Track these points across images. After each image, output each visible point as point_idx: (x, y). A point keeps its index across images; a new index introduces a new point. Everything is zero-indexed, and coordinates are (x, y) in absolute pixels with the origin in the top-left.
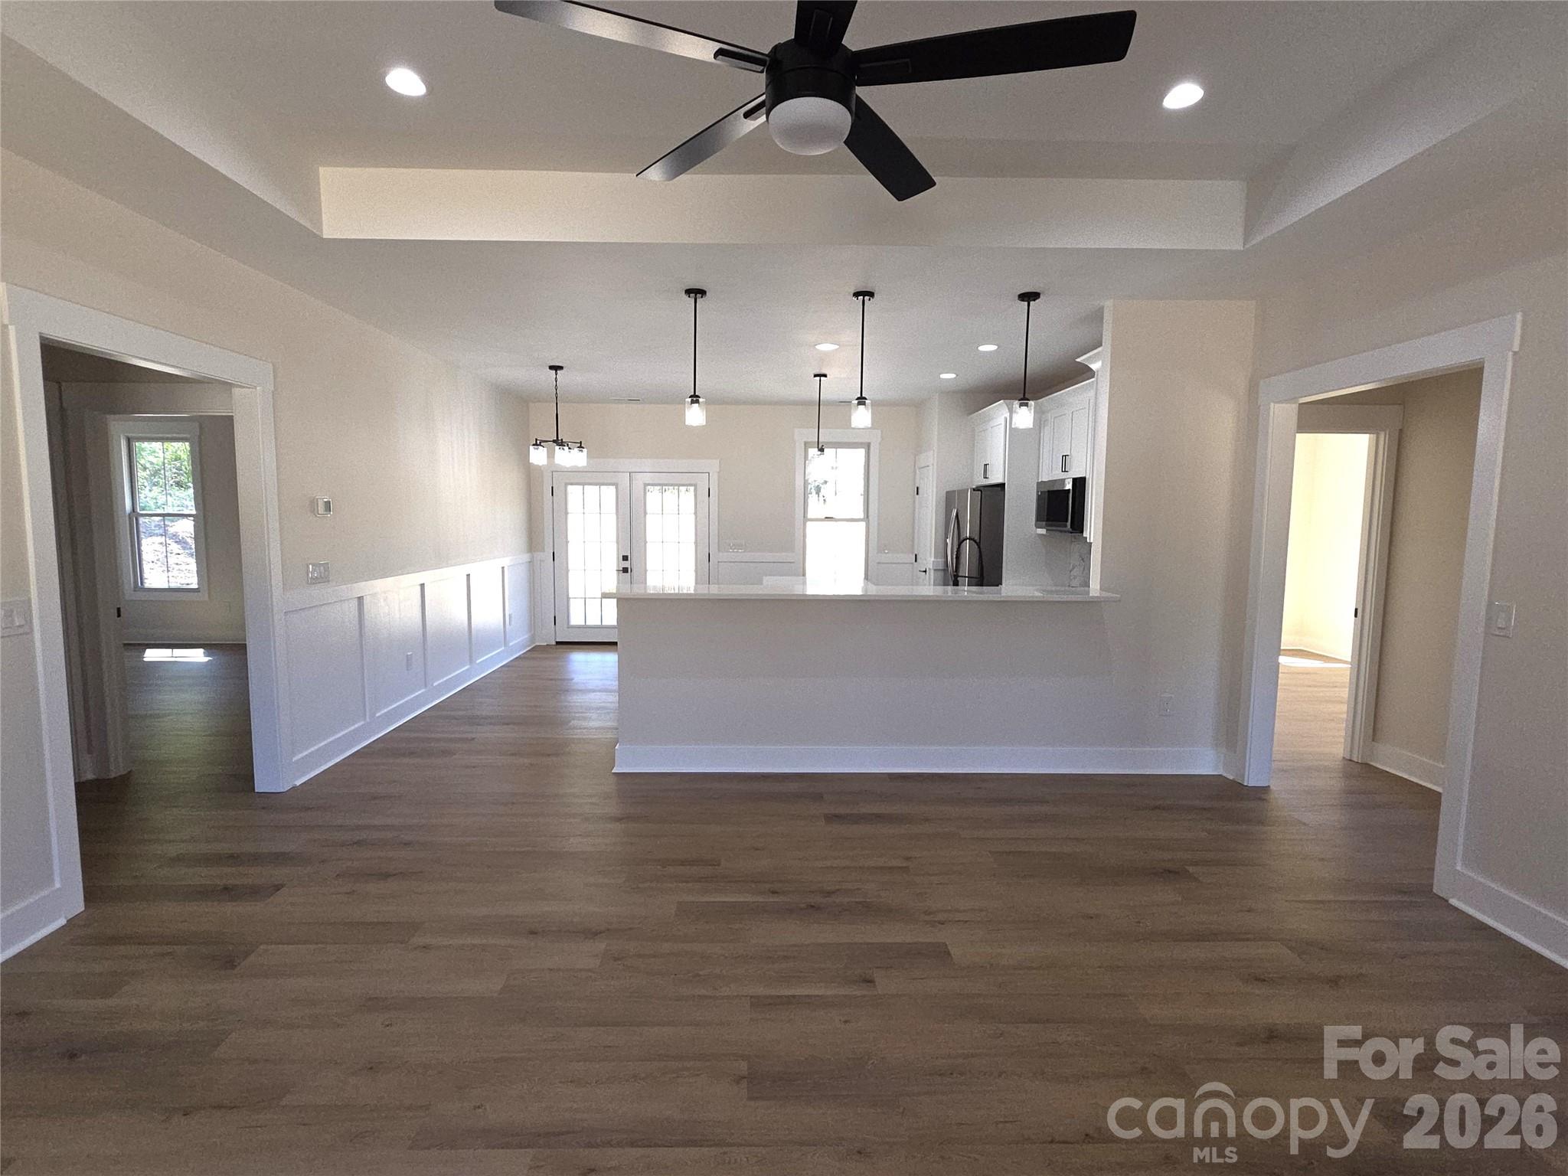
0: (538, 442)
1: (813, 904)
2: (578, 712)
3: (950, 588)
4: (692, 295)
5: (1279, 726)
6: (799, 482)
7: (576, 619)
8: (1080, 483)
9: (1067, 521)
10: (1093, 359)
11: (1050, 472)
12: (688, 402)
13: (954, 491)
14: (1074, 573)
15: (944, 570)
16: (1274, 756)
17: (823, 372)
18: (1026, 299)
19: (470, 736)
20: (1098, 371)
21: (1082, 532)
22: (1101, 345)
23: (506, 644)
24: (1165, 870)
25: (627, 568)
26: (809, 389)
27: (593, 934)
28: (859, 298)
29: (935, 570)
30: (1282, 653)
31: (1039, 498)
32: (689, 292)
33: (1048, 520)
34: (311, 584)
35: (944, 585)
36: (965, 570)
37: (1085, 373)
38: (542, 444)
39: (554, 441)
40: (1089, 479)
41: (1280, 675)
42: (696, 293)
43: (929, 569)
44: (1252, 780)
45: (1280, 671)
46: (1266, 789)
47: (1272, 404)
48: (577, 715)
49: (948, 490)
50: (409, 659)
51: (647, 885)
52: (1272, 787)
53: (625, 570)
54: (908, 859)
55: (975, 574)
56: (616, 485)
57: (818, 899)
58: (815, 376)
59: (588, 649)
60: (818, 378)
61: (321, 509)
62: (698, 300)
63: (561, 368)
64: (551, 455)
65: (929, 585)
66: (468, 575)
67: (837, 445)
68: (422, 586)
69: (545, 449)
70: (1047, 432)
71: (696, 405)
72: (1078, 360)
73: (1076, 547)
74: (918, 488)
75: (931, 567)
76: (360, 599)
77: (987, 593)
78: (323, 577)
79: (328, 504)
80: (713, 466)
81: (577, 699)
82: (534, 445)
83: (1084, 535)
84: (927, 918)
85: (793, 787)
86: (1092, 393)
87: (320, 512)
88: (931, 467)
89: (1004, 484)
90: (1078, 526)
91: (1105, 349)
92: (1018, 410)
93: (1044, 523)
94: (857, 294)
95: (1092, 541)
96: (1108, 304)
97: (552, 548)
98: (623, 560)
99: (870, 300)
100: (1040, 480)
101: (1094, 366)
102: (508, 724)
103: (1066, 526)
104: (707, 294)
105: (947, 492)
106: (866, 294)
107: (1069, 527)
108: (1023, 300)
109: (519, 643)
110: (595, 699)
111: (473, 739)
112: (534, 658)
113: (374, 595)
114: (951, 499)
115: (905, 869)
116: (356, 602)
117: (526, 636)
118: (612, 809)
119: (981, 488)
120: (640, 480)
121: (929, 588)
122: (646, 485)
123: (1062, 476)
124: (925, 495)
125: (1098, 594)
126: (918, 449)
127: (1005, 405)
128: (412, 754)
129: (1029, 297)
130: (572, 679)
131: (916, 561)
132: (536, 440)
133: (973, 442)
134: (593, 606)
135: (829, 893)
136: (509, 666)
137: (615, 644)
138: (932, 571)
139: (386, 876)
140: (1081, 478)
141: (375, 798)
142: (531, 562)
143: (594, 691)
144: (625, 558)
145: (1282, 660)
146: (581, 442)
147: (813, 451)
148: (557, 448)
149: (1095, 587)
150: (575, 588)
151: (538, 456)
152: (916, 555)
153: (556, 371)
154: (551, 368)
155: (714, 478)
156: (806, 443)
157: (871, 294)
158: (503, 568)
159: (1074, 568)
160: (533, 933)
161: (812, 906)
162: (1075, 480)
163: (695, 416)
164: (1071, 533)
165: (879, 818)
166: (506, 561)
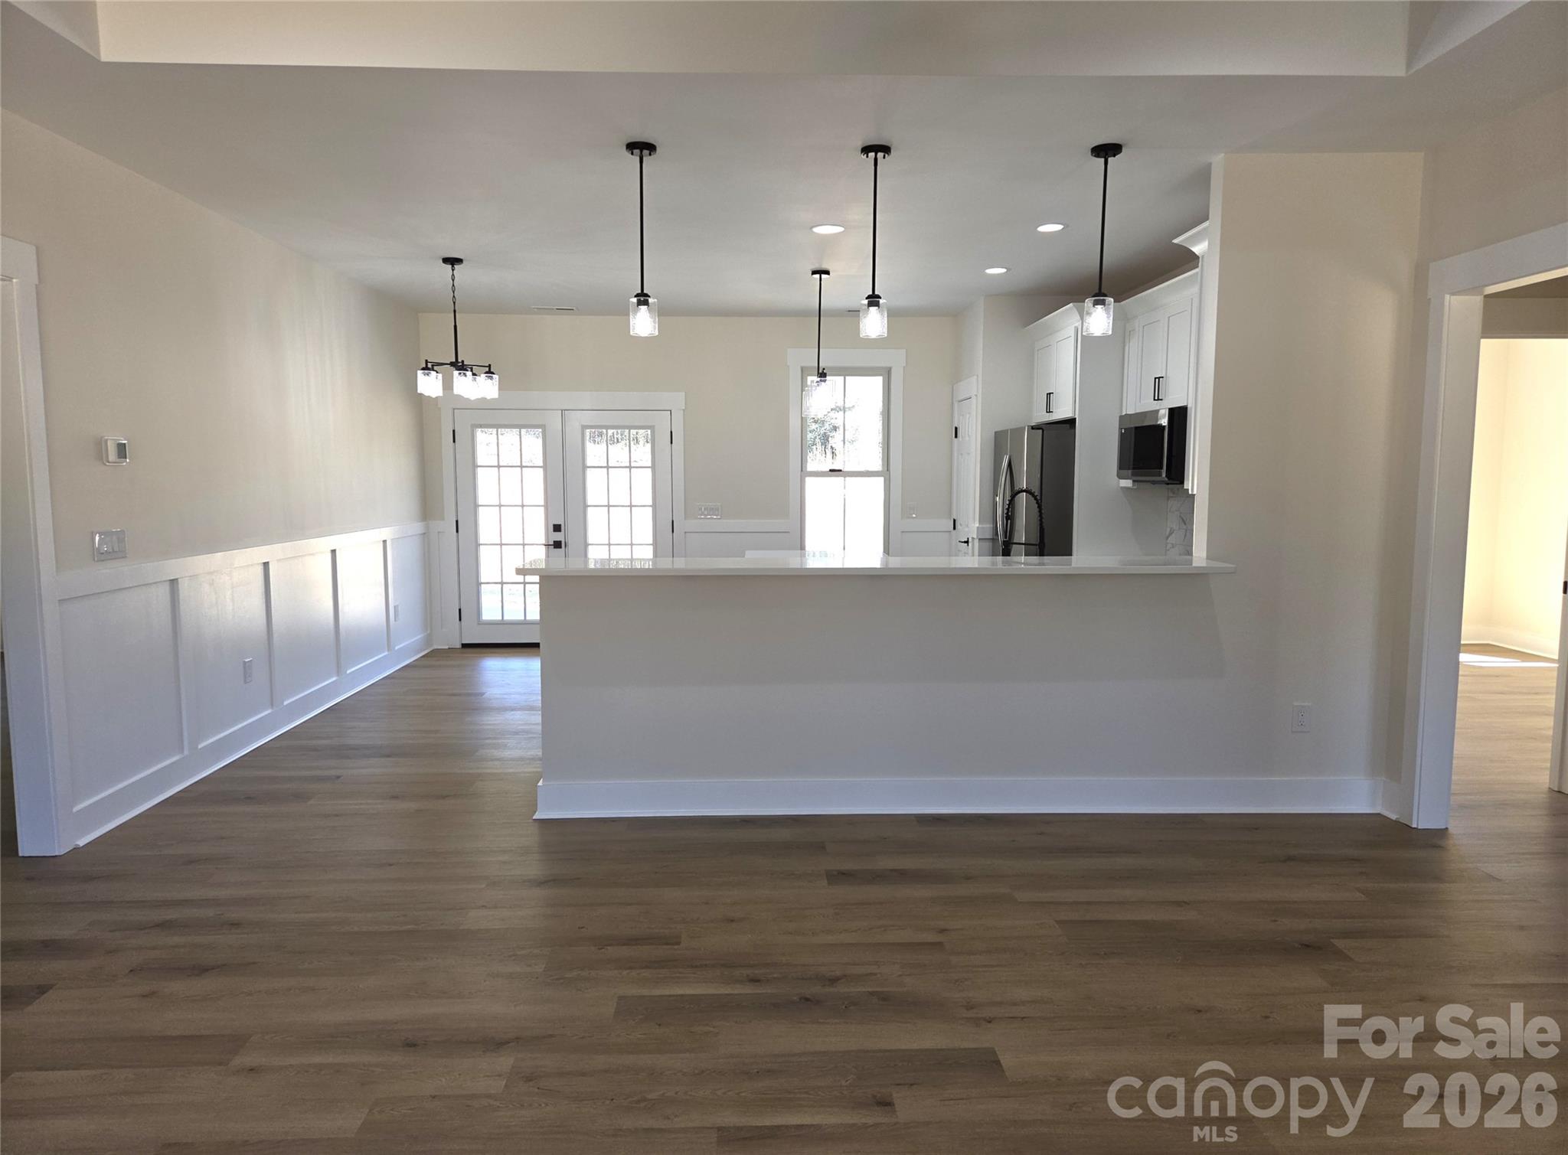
0: (430, 365)
1: (808, 996)
2: (490, 738)
3: (1000, 558)
4: (637, 151)
5: (1461, 746)
6: (794, 423)
7: (490, 611)
8: (1179, 415)
9: (1162, 468)
10: (1197, 239)
11: (1138, 402)
12: (633, 303)
13: (1007, 430)
14: (1171, 540)
15: (993, 539)
16: (1453, 787)
17: (825, 267)
18: (1102, 154)
19: (333, 773)
20: (1203, 256)
21: (1182, 482)
22: (1208, 219)
23: (389, 647)
24: (1302, 945)
25: (560, 542)
26: (804, 294)
27: (494, 1044)
28: (870, 154)
29: (980, 539)
30: (1462, 648)
31: (1123, 438)
32: (632, 146)
33: (1134, 468)
34: (98, 561)
35: (993, 556)
36: (1021, 536)
37: (1186, 260)
38: (435, 368)
39: (452, 364)
40: (1191, 408)
41: (1460, 678)
42: (641, 148)
43: (973, 538)
44: (1422, 820)
45: (1460, 673)
46: (1443, 833)
47: (1447, 297)
48: (487, 741)
49: (996, 430)
50: (247, 668)
51: (575, 973)
52: (1451, 830)
53: (557, 545)
54: (942, 931)
55: (1035, 540)
56: (543, 427)
57: (816, 990)
58: (814, 273)
59: (508, 653)
60: (817, 276)
61: (112, 454)
62: (644, 159)
63: (459, 261)
64: (448, 385)
65: (973, 555)
66: (334, 552)
67: (845, 372)
68: (266, 565)
69: (440, 376)
70: (1133, 348)
71: (643, 308)
72: (1175, 241)
73: (1174, 504)
74: (956, 428)
75: (975, 537)
76: (173, 582)
77: (1051, 565)
78: (115, 550)
79: (122, 450)
80: (676, 400)
81: (491, 720)
82: (423, 369)
83: (1185, 487)
84: (971, 1014)
85: (784, 834)
86: (1195, 289)
87: (110, 460)
88: (974, 400)
89: (1075, 419)
90: (1177, 474)
91: (1213, 224)
92: (1092, 309)
93: (1130, 471)
94: (866, 150)
95: (1195, 493)
96: (1218, 161)
97: (454, 513)
98: (554, 531)
99: (884, 157)
100: (1124, 414)
101: (1197, 249)
102: (388, 756)
103: (1160, 475)
104: (658, 149)
105: (996, 433)
106: (877, 149)
107: (1164, 475)
108: (1098, 156)
109: (408, 647)
110: (517, 718)
111: (338, 777)
112: (430, 666)
113: (194, 577)
114: (1001, 442)
115: (939, 945)
116: (167, 588)
117: (419, 637)
118: (533, 869)
119: (1044, 427)
120: (576, 420)
121: (972, 560)
122: (584, 427)
123: (1155, 405)
124: (967, 438)
125: (1204, 564)
126: (957, 373)
127: (1075, 310)
128: (249, 799)
129: (1106, 151)
130: (483, 694)
131: (954, 528)
132: (427, 362)
133: (1031, 363)
134: (514, 593)
135: (834, 981)
136: (393, 678)
137: (536, 645)
138: (976, 542)
139: (201, 970)
140: (1179, 408)
141: (191, 862)
142: (425, 535)
143: (513, 709)
144: (557, 528)
145: (1463, 657)
146: (490, 365)
147: (813, 379)
148: (456, 373)
149: (1200, 554)
150: (488, 569)
151: (430, 385)
152: (954, 521)
153: (453, 266)
154: (446, 260)
155: (678, 417)
156: (803, 369)
157: (886, 149)
158: (385, 542)
159: (1170, 534)
160: (410, 1045)
161: (807, 1000)
162: (1172, 411)
163: (643, 323)
164: (1168, 484)
165: (902, 876)
166: (386, 533)
